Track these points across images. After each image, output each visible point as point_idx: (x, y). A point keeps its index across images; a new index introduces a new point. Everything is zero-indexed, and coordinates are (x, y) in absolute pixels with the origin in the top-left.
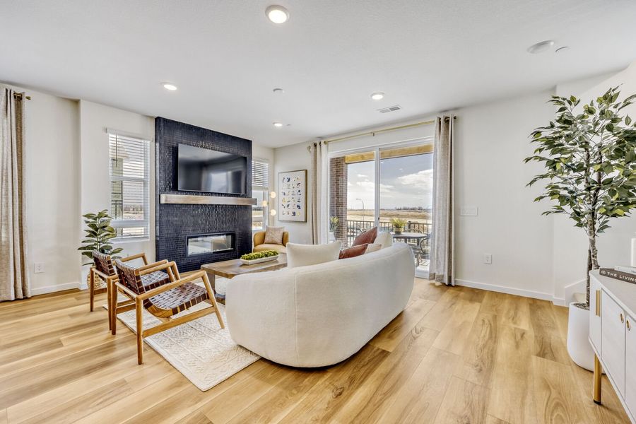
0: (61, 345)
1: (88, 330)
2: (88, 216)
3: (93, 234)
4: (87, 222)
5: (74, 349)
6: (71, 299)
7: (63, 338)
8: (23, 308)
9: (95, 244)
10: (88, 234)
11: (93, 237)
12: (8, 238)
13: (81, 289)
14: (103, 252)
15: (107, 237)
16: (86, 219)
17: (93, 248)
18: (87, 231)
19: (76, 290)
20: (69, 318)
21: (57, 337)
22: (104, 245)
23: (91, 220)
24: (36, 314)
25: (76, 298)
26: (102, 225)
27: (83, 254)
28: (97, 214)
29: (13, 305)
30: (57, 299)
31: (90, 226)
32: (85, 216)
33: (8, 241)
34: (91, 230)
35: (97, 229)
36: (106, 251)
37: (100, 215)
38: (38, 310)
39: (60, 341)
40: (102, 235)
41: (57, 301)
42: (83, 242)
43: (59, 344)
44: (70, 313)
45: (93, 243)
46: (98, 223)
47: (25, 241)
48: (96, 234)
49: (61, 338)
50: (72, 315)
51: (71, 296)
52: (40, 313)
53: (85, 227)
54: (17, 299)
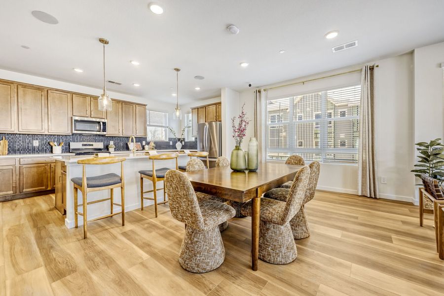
0: (391, 242)
1: (414, 241)
2: (420, 144)
3: (426, 160)
4: (419, 149)
5: (400, 251)
6: (406, 210)
7: (394, 236)
8: (373, 204)
9: (428, 169)
10: (421, 159)
11: (425, 162)
12: (366, 157)
13: (415, 204)
14: (435, 177)
15: (440, 164)
16: (418, 147)
17: (425, 172)
18: (419, 157)
19: (411, 204)
20: (401, 223)
21: (390, 234)
22: (436, 171)
23: (422, 148)
24: (379, 211)
25: (410, 210)
26: (434, 153)
27: (416, 175)
28: (429, 143)
29: (369, 200)
30: (396, 206)
31: (422, 153)
32: (418, 144)
33: (366, 160)
34: (424, 156)
35: (429, 156)
36: (438, 177)
37: (432, 143)
38: (381, 209)
39: (391, 238)
40: (434, 161)
41: (395, 207)
42: (415, 166)
43: (390, 240)
44: (403, 220)
45: (426, 168)
46: (430, 150)
47: (375, 161)
48: (427, 160)
49: (392, 236)
50: (404, 222)
51: (406, 208)
52: (382, 211)
53: (418, 153)
54: (371, 197)
